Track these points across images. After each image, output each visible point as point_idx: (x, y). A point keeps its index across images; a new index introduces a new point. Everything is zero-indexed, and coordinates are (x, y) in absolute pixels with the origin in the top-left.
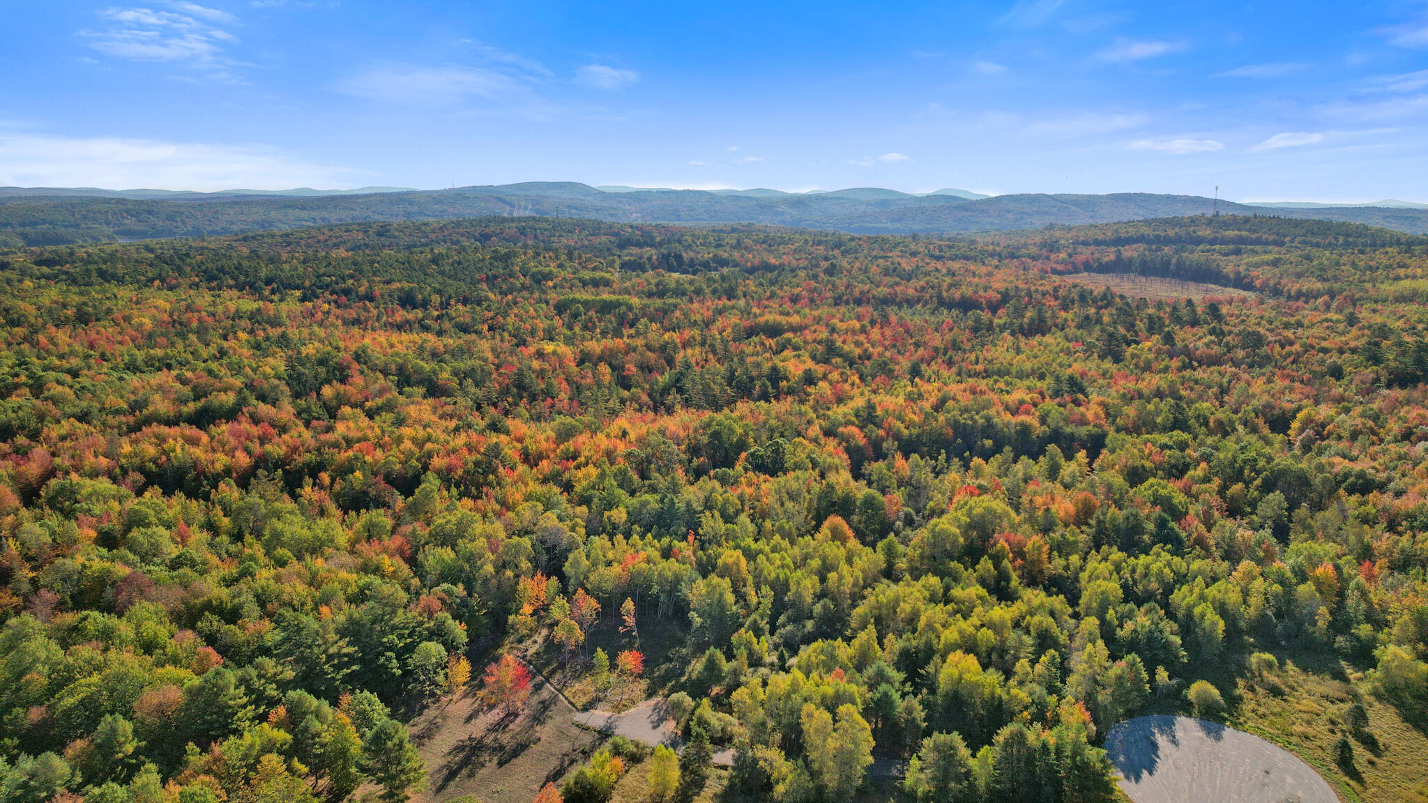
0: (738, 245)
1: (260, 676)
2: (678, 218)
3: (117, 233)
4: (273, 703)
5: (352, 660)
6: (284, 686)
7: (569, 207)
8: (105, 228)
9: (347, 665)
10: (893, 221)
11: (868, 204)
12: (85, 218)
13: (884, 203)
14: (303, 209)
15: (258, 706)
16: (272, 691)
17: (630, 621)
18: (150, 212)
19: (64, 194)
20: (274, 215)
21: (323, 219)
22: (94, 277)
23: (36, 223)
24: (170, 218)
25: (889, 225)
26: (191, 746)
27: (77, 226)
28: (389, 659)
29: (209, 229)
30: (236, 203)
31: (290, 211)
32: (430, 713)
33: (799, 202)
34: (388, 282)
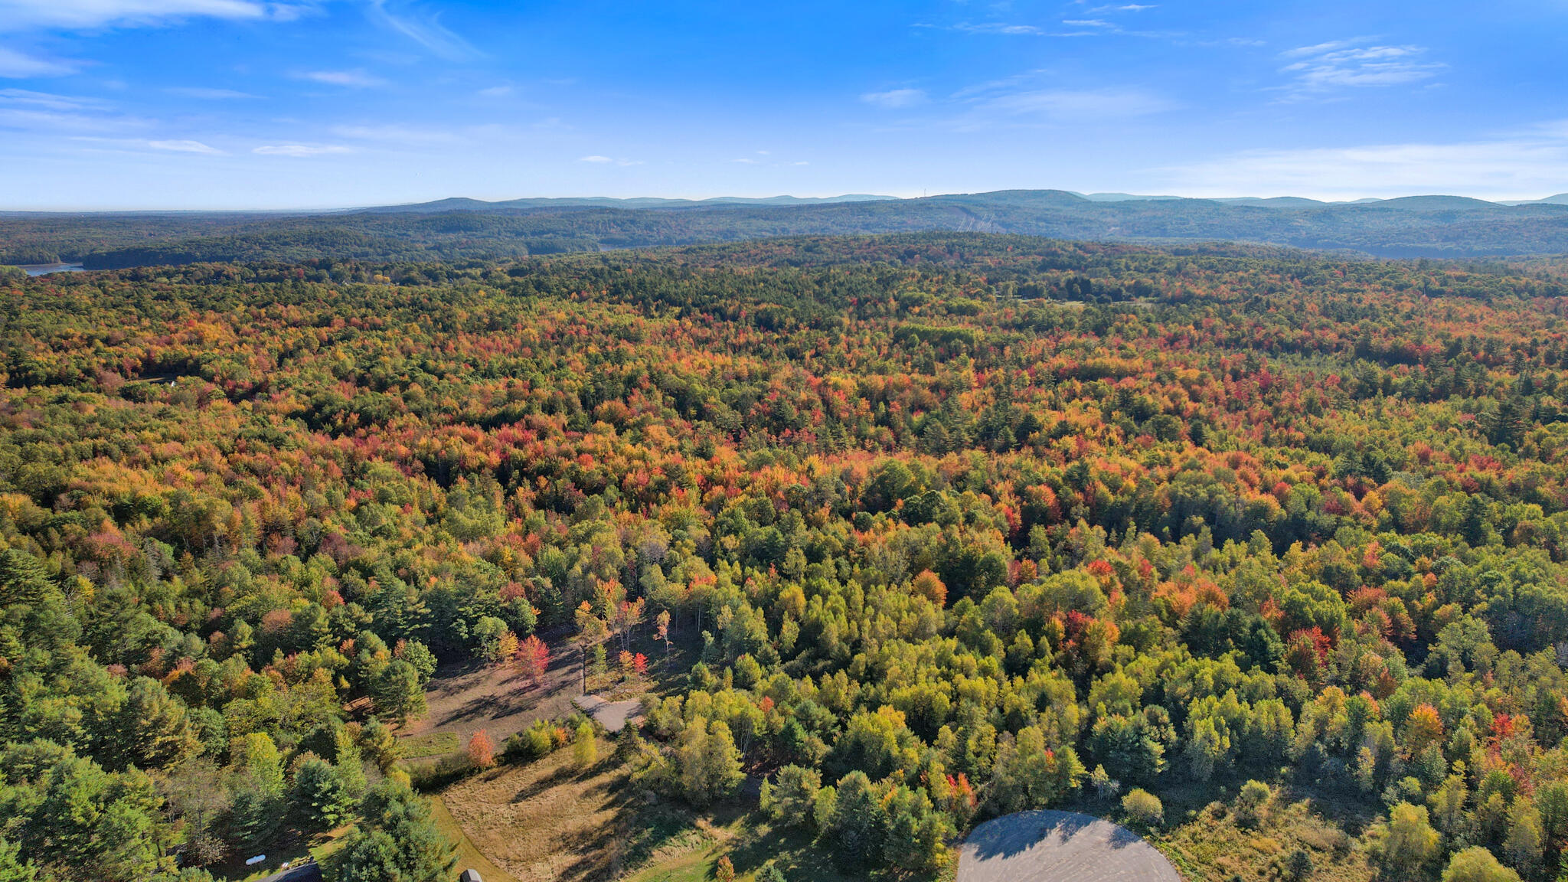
0: (1178, 271)
1: (346, 616)
2: (1164, 233)
3: (602, 242)
4: (349, 635)
5: (424, 618)
6: (361, 626)
7: (1038, 219)
8: (594, 237)
9: (421, 622)
10: (1446, 239)
11: (1423, 217)
12: (581, 227)
13: (1448, 216)
14: (766, 219)
15: (335, 636)
16: (350, 628)
17: (664, 630)
18: (632, 222)
19: (575, 204)
20: (739, 225)
21: (783, 230)
22: (532, 289)
23: (543, 233)
24: (648, 227)
25: (1439, 245)
26: (278, 651)
27: (573, 235)
28: (460, 625)
29: (679, 238)
30: (709, 213)
31: (753, 221)
32: (482, 672)
33: (1327, 213)
34: (757, 303)
